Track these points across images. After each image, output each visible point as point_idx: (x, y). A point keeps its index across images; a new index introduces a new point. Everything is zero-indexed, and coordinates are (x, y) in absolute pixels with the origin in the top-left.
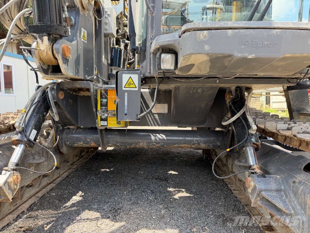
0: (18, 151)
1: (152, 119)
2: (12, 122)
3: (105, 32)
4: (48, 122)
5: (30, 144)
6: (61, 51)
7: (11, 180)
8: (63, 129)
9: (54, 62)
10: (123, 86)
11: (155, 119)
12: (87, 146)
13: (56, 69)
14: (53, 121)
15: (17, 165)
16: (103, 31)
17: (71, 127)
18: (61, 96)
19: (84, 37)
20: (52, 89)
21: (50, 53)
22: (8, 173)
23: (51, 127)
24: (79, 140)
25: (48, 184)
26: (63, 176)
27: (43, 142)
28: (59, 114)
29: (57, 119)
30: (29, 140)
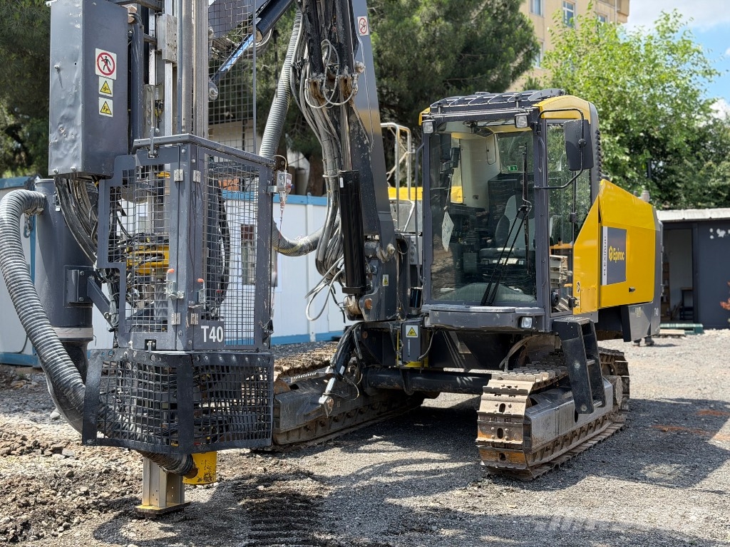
0: (331, 382)
1: (459, 360)
2: (326, 359)
3: (411, 263)
4: (354, 359)
5: (339, 378)
6: (364, 305)
7: (328, 402)
8: (368, 368)
9: (359, 313)
10: (407, 333)
11: (463, 360)
12: (391, 387)
13: (360, 317)
14: (358, 358)
15: (331, 392)
16: (409, 263)
17: (376, 366)
18: (365, 336)
19: (385, 282)
20: (357, 330)
21: (356, 307)
22: (326, 397)
23: (356, 365)
24: (383, 380)
25: (351, 427)
26: (367, 424)
27: (348, 380)
28: (362, 352)
29: (360, 357)
30: (339, 374)
